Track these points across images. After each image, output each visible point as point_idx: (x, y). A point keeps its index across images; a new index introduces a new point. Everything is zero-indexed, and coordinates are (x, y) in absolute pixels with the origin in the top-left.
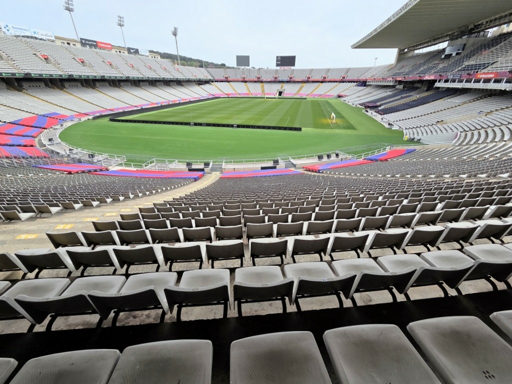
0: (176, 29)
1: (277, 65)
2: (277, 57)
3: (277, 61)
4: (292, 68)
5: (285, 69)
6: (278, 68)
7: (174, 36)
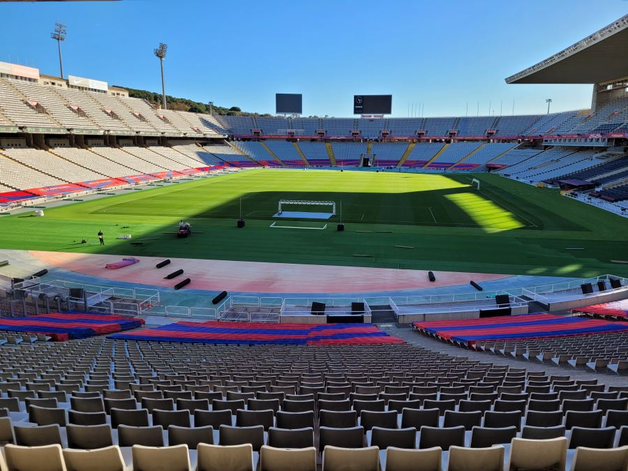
0: (163, 47)
1: (356, 111)
2: (356, 97)
3: (356, 104)
4: (386, 116)
5: (373, 117)
6: (359, 116)
7: (159, 59)
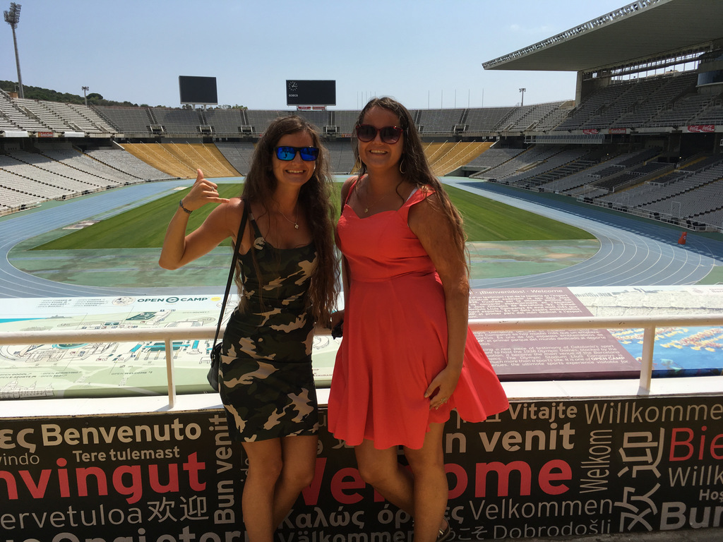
0: (15, 8)
2: (289, 82)
3: (289, 92)
4: (329, 108)
5: (312, 109)
6: (294, 108)
7: (10, 25)
